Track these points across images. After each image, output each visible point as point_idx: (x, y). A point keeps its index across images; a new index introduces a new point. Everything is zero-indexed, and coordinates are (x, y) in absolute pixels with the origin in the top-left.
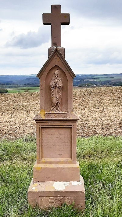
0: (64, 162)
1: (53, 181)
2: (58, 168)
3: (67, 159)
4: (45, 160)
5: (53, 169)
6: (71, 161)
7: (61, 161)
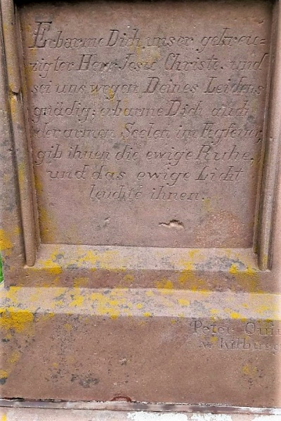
0: (200, 274)
1: (121, 403)
2: (153, 324)
3: (223, 252)
4: (60, 256)
5: (119, 326)
6: (251, 268)
7: (180, 267)
